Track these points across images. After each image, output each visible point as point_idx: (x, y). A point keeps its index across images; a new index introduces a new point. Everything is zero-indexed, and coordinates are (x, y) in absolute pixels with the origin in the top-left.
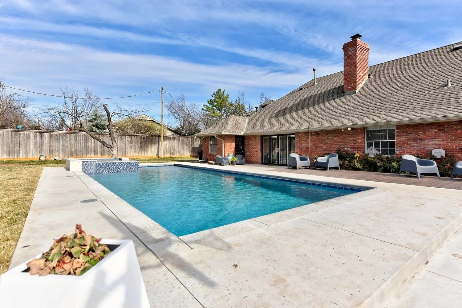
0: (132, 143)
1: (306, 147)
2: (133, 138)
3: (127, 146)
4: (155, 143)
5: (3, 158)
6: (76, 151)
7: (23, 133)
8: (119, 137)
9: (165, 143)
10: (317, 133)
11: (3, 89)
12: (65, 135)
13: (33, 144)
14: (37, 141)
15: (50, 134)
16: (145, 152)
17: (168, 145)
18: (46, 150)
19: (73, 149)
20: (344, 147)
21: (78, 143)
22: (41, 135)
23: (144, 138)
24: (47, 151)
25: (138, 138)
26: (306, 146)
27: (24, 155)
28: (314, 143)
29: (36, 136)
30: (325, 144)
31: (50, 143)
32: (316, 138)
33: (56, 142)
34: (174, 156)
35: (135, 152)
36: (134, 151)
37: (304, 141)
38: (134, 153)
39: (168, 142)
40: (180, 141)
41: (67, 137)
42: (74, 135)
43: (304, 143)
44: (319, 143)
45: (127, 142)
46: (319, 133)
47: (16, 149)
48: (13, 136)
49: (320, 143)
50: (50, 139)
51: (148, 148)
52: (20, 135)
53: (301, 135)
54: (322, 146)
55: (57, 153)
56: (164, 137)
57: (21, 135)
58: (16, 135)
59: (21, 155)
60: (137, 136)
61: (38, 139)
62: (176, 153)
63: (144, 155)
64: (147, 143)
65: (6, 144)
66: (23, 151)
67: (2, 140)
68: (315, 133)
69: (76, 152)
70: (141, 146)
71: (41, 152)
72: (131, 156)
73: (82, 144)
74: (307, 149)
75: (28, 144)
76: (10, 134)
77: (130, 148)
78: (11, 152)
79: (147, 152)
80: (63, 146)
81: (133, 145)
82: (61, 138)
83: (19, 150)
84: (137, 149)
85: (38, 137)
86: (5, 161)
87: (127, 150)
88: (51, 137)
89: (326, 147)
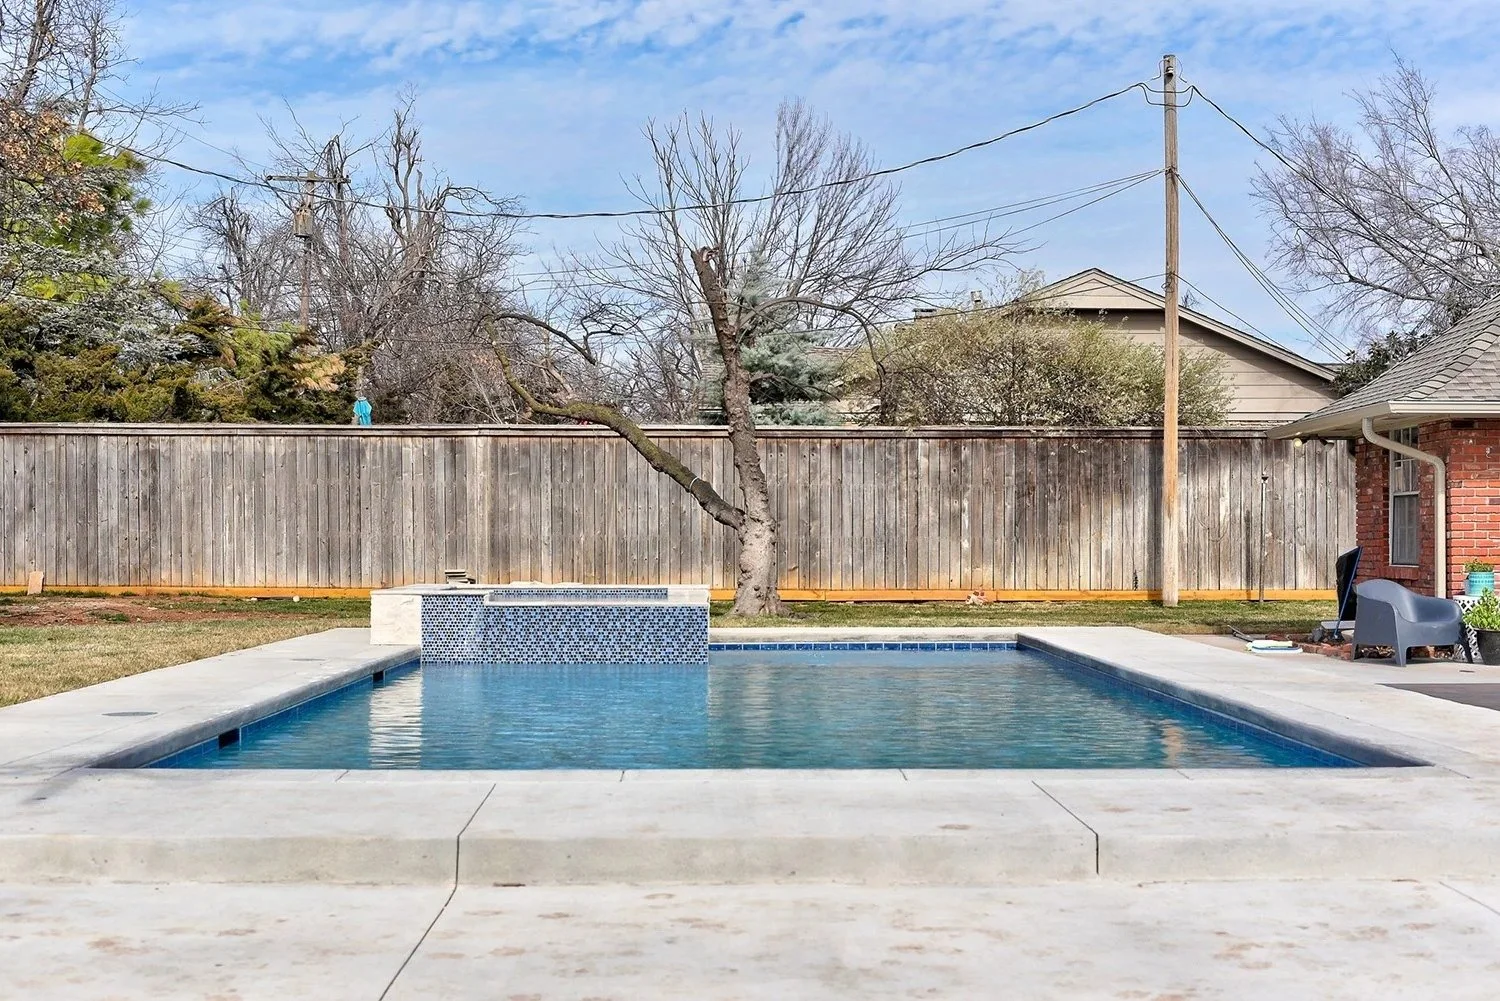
0: (956, 491)
2: (965, 452)
3: (928, 515)
4: (1124, 491)
5: (291, 583)
6: (622, 544)
7: (375, 446)
8: (872, 448)
9: (1203, 485)
11: (411, 166)
12: (565, 447)
13: (420, 505)
14: (435, 485)
15: (495, 446)
16: (1052, 559)
17: (1224, 505)
18: (477, 539)
19: (611, 533)
21: (636, 493)
22: (453, 451)
23: (1043, 458)
24: (482, 550)
25: (1005, 452)
27: (377, 569)
29: (428, 461)
31: (494, 498)
33: (525, 490)
34: (1273, 591)
35: (977, 555)
36: (973, 547)
38: (974, 566)
39: (1225, 478)
40: (1331, 468)
41: (577, 462)
42: (611, 445)
45: (924, 485)
47: (343, 534)
48: (334, 460)
50: (495, 476)
51: (1073, 526)
52: (361, 452)
55: (525, 563)
56: (1190, 438)
57: (364, 455)
58: (344, 454)
59: (365, 570)
60: (996, 436)
61: (441, 478)
62: (1290, 567)
63: (1041, 583)
64: (1064, 492)
65: (304, 506)
66: (373, 547)
67: (291, 487)
69: (623, 557)
70: (1021, 511)
71: (455, 549)
72: (956, 583)
73: (654, 503)
75: (395, 504)
76: (321, 449)
77: (945, 530)
78: (323, 549)
79: (1064, 559)
80: (558, 513)
81: (966, 504)
82: (547, 466)
83: (359, 542)
84: (995, 538)
85: (440, 463)
86: (296, 599)
87: (932, 541)
88: (500, 461)
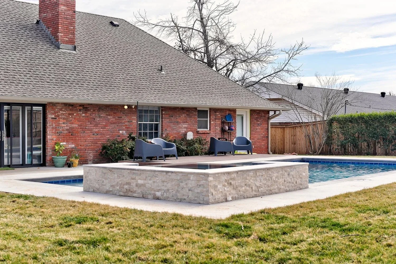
1: (67, 130)
10: (85, 107)
20: (119, 130)
26: (68, 128)
28: (80, 123)
30: (96, 125)
32: (84, 115)
37: (64, 119)
43: (64, 123)
44: (87, 123)
46: (87, 108)
49: (89, 123)
53: (58, 107)
54: (92, 128)
68: (81, 108)
74: (69, 132)
89: (97, 130)
